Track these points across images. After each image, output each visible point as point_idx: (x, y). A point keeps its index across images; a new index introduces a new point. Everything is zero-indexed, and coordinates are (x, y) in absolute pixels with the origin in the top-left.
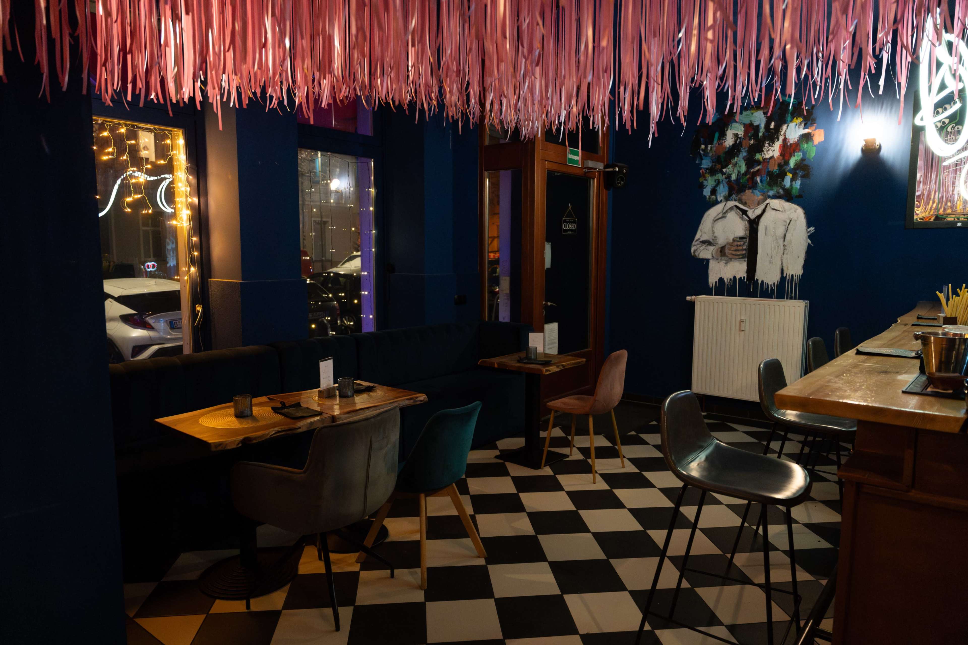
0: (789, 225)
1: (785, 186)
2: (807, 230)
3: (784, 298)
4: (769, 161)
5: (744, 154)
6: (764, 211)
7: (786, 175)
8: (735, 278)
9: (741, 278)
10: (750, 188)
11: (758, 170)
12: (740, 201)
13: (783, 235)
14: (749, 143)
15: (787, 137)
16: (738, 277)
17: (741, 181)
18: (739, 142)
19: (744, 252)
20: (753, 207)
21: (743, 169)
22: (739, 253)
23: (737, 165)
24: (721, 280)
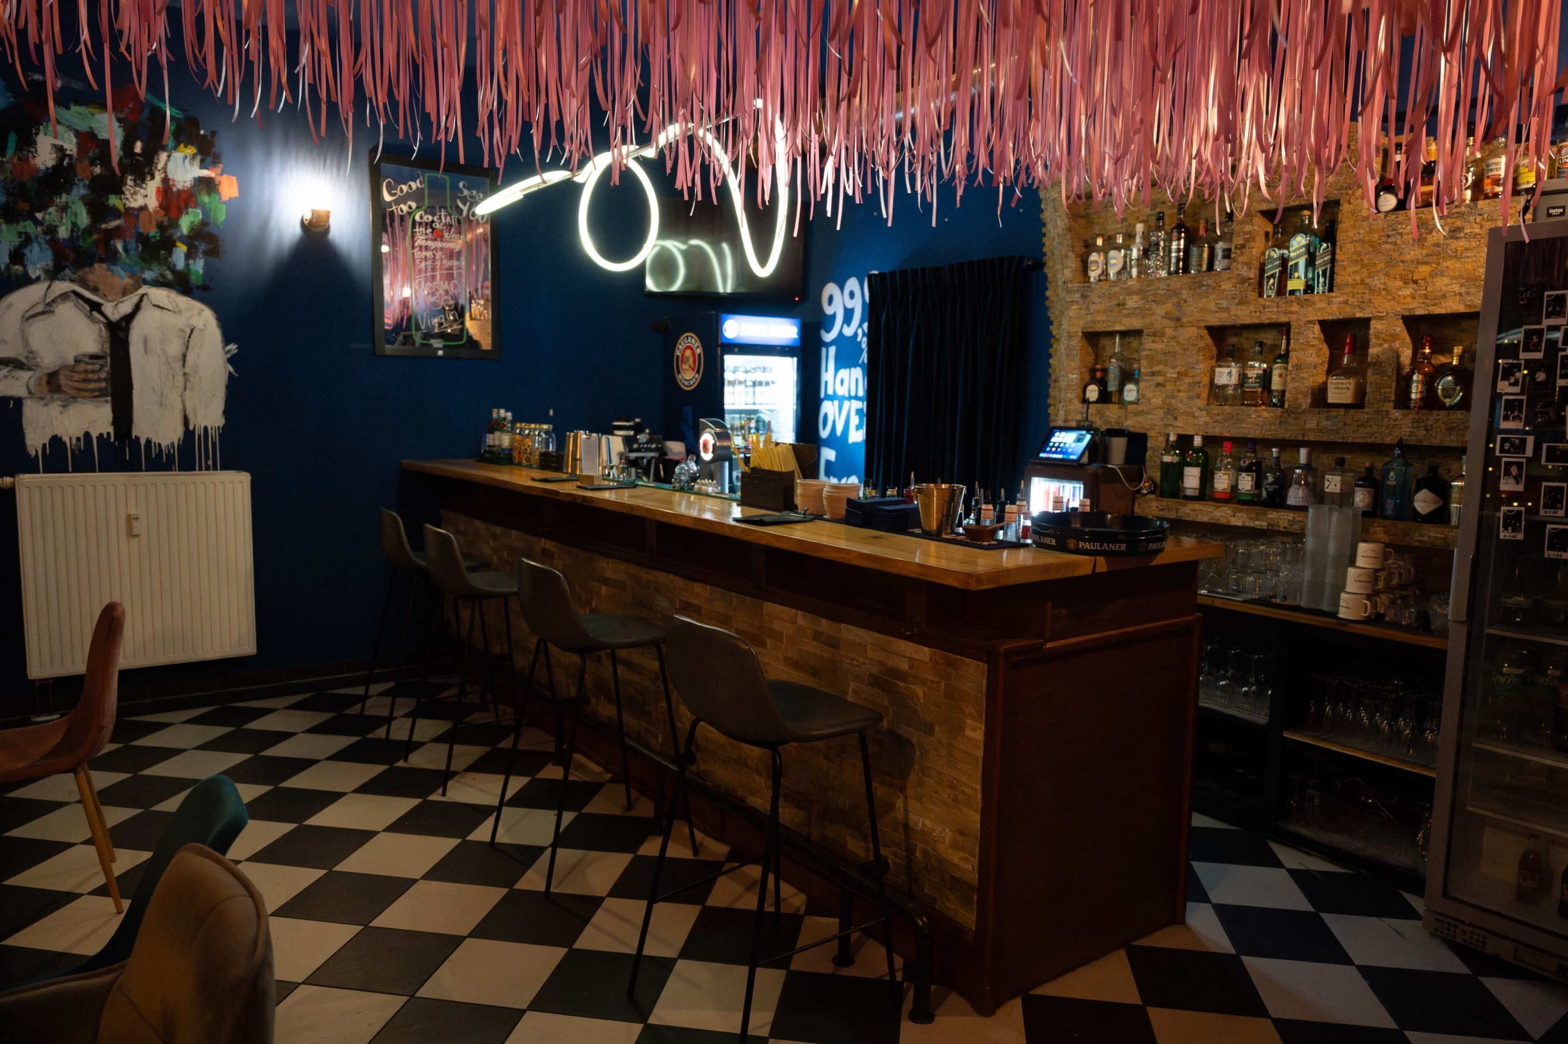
0: (190, 337)
1: (175, 266)
2: (224, 348)
3: (195, 470)
4: (138, 215)
5: (80, 190)
6: (137, 308)
7: (175, 246)
8: (87, 435)
9: (101, 435)
10: (102, 261)
11: (118, 228)
12: (84, 283)
13: (180, 356)
14: (92, 172)
15: (170, 176)
16: (94, 435)
17: (81, 244)
18: (68, 164)
19: (103, 385)
20: (114, 298)
21: (84, 220)
22: (92, 386)
23: (69, 210)
24: (56, 441)
